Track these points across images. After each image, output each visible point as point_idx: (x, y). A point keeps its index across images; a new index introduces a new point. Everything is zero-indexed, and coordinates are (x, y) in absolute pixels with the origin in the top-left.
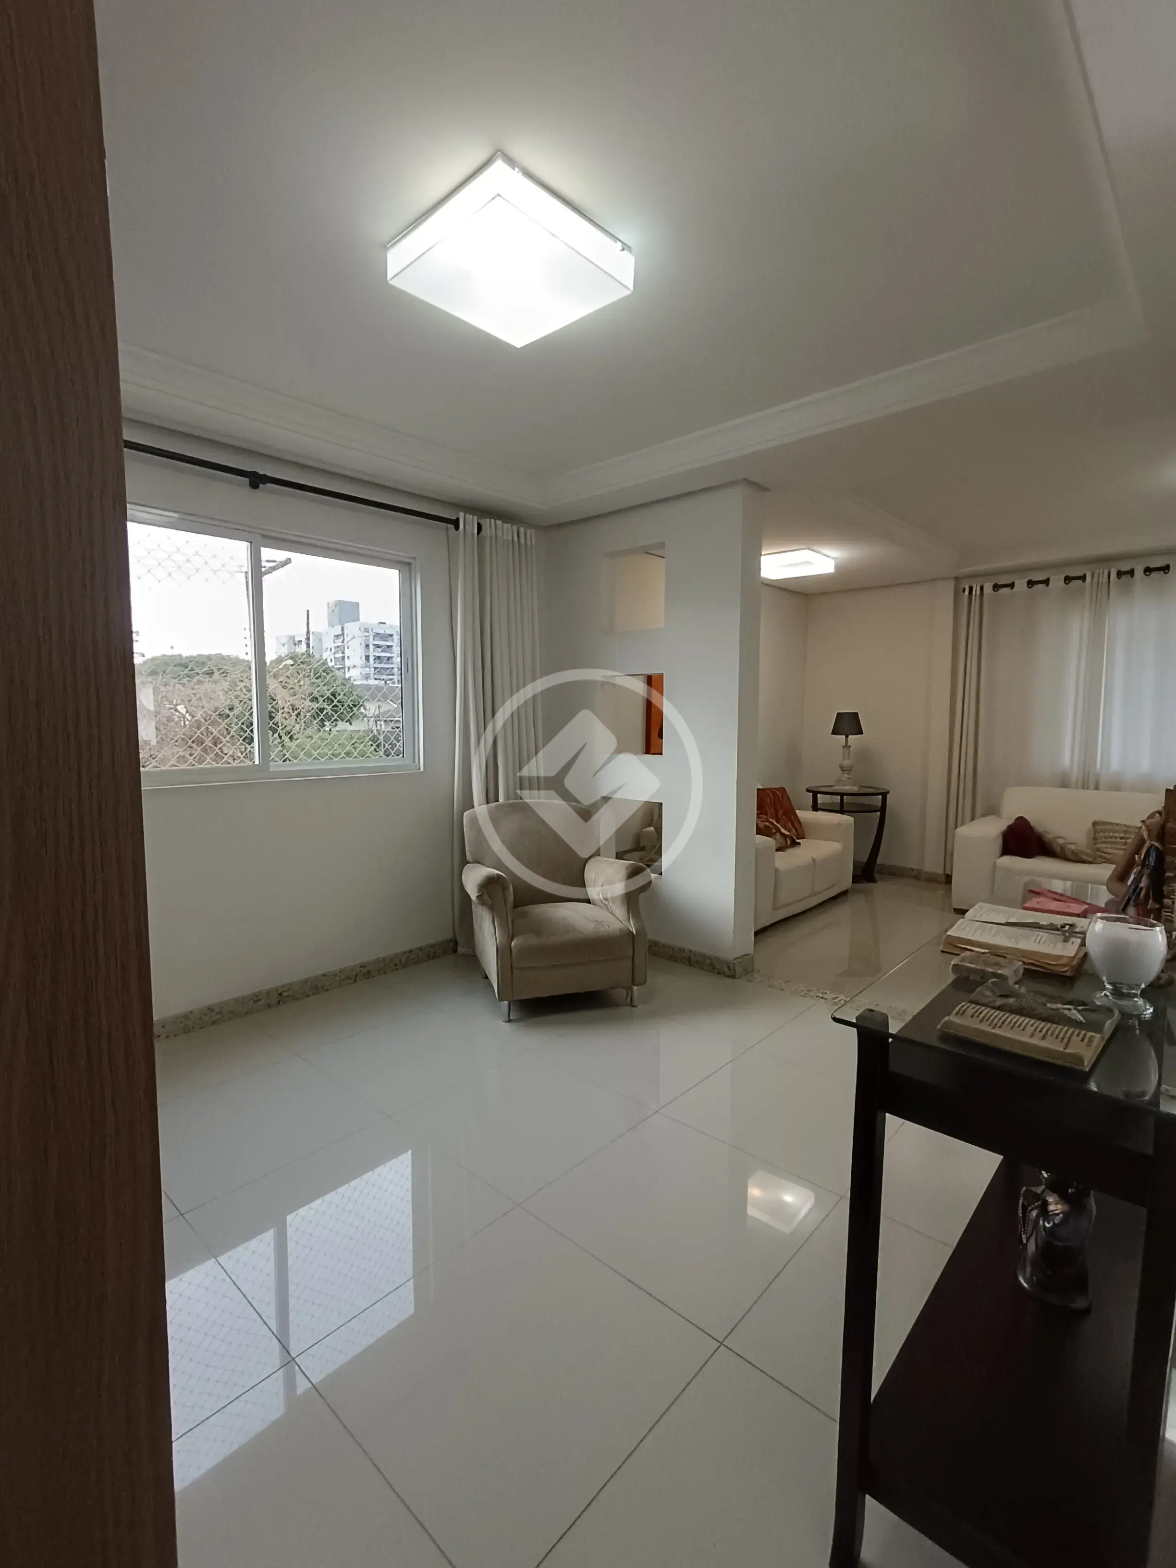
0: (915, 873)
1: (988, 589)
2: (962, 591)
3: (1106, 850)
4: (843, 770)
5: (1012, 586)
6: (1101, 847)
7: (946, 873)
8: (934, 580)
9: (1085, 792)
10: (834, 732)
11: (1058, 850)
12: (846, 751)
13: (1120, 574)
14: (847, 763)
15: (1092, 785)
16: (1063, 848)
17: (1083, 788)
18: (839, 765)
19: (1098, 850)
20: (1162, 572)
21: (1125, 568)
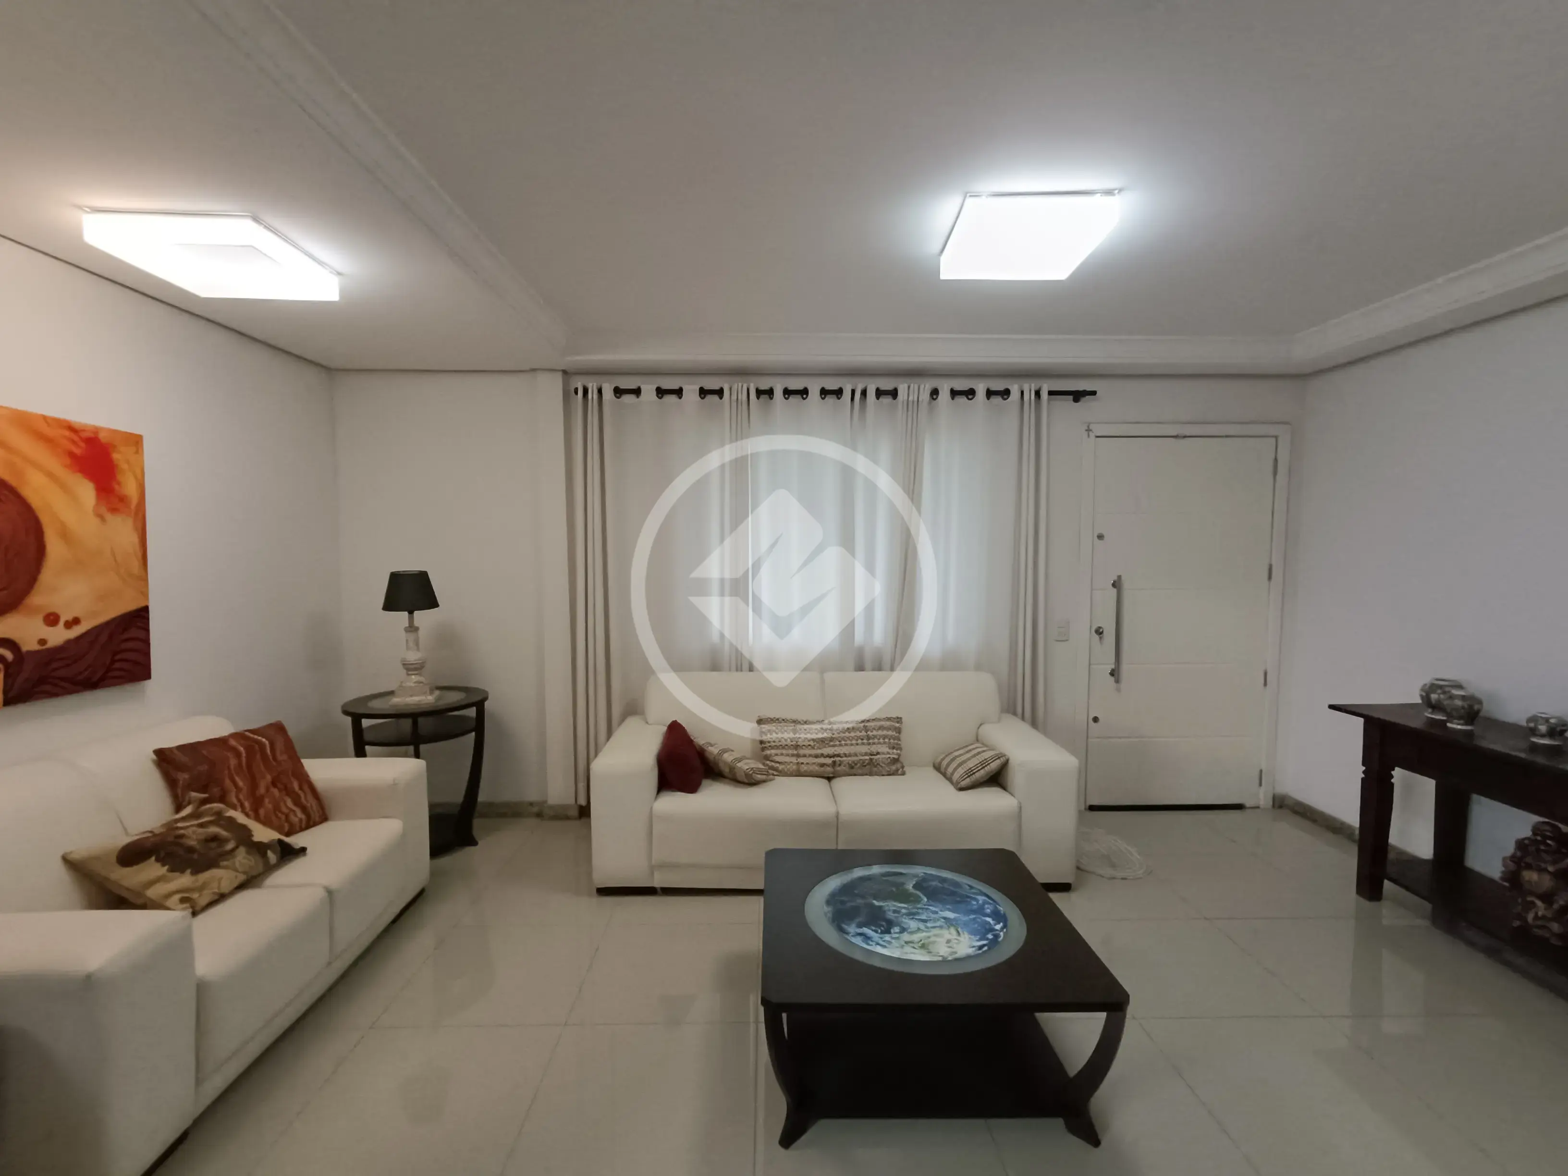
0: (535, 809)
1: (608, 394)
2: (574, 393)
3: (777, 759)
4: (408, 670)
5: (637, 392)
6: (771, 755)
7: (578, 803)
8: (534, 370)
9: (739, 673)
10: (389, 605)
11: (726, 770)
12: (411, 637)
13: (759, 393)
14: (413, 657)
15: (746, 666)
16: (732, 769)
17: (737, 670)
18: (402, 661)
19: (767, 758)
20: (799, 396)
21: (764, 386)
